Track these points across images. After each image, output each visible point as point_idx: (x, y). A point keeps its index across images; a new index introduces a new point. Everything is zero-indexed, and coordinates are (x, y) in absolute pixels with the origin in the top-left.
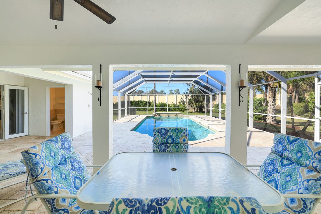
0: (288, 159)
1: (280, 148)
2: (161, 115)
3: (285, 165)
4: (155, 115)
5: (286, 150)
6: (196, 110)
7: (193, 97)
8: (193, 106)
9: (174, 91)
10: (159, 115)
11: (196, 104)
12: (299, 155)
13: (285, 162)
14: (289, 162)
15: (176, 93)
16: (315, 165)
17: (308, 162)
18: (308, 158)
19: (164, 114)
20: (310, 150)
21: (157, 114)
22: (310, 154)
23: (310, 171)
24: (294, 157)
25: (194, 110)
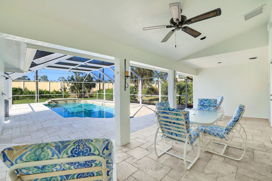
0: (206, 106)
1: (202, 103)
2: (58, 101)
3: (206, 108)
4: (51, 102)
5: (205, 103)
6: (79, 97)
7: (77, 85)
8: (76, 92)
9: (41, 77)
10: (55, 102)
11: (79, 91)
12: (209, 104)
13: (205, 107)
14: (206, 107)
15: (43, 79)
16: (214, 105)
17: (212, 105)
18: (212, 104)
19: (62, 100)
20: (212, 102)
21: (54, 101)
22: (213, 102)
23: (213, 107)
24: (208, 105)
25: (77, 96)
